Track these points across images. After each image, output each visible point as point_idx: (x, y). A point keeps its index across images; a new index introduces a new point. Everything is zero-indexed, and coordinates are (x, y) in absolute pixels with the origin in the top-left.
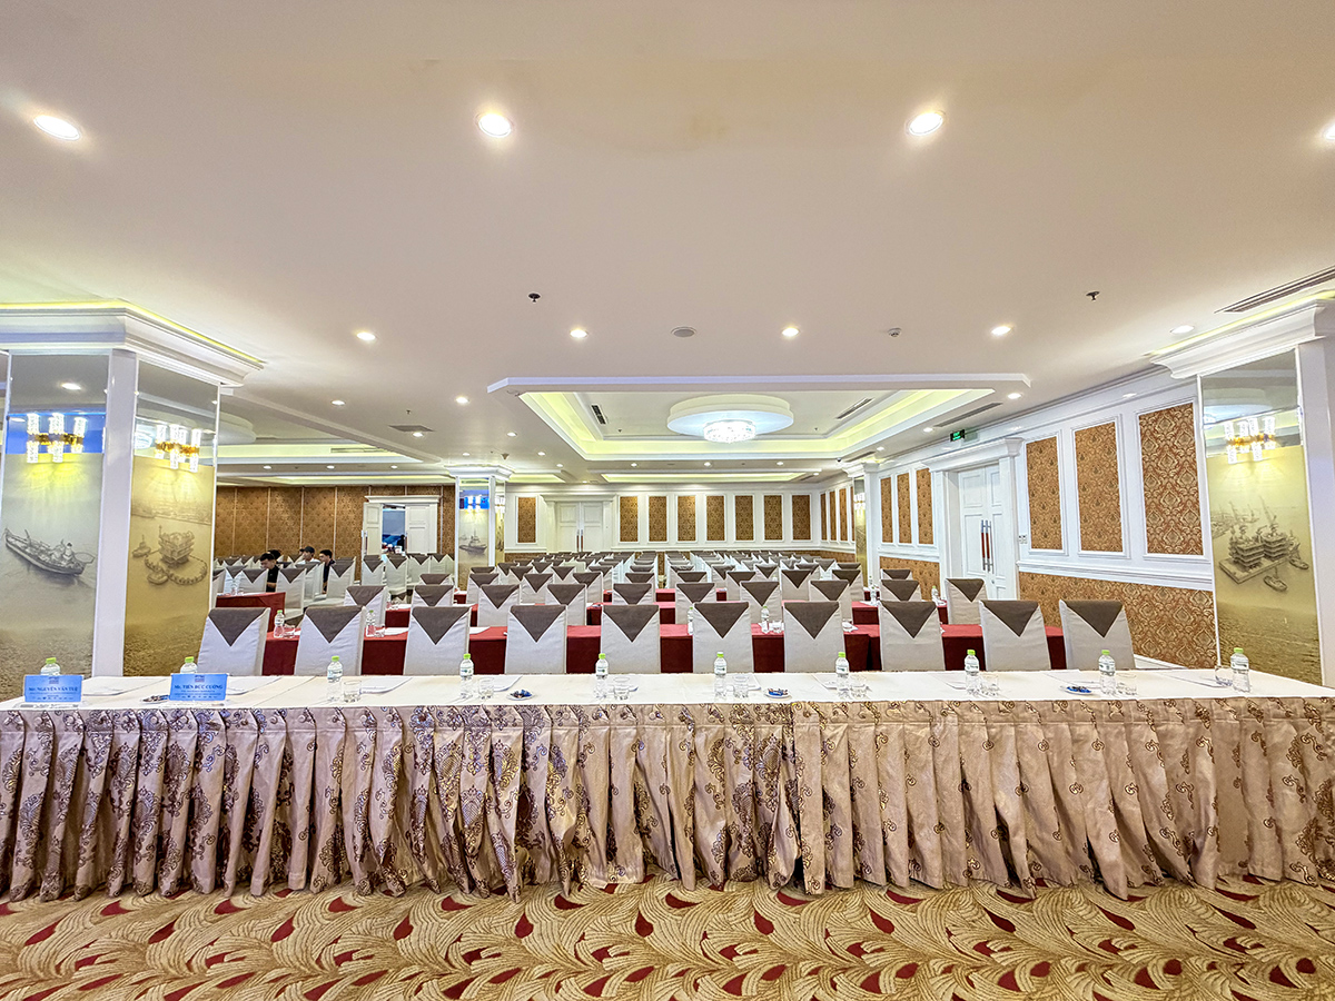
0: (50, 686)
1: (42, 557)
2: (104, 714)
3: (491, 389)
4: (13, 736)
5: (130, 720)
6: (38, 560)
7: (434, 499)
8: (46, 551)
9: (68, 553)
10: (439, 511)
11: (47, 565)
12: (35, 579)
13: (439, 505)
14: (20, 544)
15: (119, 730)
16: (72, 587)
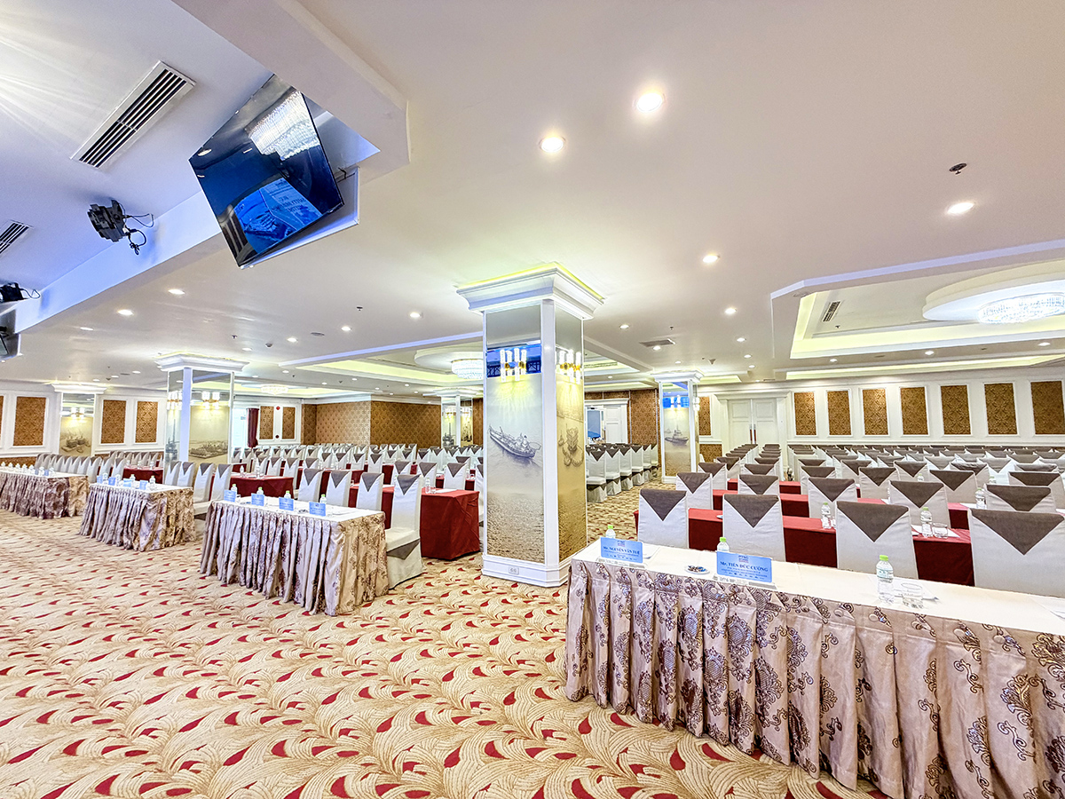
0: (619, 547)
1: (510, 445)
2: (669, 578)
3: (774, 295)
4: (601, 583)
5: (694, 588)
6: (508, 446)
7: (625, 401)
8: (513, 441)
9: (525, 442)
10: (628, 411)
11: (513, 450)
12: (508, 460)
13: (628, 406)
14: (498, 436)
15: (683, 594)
16: (529, 466)
